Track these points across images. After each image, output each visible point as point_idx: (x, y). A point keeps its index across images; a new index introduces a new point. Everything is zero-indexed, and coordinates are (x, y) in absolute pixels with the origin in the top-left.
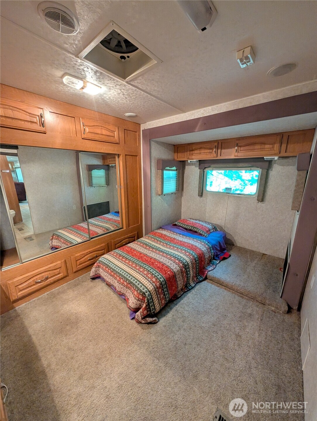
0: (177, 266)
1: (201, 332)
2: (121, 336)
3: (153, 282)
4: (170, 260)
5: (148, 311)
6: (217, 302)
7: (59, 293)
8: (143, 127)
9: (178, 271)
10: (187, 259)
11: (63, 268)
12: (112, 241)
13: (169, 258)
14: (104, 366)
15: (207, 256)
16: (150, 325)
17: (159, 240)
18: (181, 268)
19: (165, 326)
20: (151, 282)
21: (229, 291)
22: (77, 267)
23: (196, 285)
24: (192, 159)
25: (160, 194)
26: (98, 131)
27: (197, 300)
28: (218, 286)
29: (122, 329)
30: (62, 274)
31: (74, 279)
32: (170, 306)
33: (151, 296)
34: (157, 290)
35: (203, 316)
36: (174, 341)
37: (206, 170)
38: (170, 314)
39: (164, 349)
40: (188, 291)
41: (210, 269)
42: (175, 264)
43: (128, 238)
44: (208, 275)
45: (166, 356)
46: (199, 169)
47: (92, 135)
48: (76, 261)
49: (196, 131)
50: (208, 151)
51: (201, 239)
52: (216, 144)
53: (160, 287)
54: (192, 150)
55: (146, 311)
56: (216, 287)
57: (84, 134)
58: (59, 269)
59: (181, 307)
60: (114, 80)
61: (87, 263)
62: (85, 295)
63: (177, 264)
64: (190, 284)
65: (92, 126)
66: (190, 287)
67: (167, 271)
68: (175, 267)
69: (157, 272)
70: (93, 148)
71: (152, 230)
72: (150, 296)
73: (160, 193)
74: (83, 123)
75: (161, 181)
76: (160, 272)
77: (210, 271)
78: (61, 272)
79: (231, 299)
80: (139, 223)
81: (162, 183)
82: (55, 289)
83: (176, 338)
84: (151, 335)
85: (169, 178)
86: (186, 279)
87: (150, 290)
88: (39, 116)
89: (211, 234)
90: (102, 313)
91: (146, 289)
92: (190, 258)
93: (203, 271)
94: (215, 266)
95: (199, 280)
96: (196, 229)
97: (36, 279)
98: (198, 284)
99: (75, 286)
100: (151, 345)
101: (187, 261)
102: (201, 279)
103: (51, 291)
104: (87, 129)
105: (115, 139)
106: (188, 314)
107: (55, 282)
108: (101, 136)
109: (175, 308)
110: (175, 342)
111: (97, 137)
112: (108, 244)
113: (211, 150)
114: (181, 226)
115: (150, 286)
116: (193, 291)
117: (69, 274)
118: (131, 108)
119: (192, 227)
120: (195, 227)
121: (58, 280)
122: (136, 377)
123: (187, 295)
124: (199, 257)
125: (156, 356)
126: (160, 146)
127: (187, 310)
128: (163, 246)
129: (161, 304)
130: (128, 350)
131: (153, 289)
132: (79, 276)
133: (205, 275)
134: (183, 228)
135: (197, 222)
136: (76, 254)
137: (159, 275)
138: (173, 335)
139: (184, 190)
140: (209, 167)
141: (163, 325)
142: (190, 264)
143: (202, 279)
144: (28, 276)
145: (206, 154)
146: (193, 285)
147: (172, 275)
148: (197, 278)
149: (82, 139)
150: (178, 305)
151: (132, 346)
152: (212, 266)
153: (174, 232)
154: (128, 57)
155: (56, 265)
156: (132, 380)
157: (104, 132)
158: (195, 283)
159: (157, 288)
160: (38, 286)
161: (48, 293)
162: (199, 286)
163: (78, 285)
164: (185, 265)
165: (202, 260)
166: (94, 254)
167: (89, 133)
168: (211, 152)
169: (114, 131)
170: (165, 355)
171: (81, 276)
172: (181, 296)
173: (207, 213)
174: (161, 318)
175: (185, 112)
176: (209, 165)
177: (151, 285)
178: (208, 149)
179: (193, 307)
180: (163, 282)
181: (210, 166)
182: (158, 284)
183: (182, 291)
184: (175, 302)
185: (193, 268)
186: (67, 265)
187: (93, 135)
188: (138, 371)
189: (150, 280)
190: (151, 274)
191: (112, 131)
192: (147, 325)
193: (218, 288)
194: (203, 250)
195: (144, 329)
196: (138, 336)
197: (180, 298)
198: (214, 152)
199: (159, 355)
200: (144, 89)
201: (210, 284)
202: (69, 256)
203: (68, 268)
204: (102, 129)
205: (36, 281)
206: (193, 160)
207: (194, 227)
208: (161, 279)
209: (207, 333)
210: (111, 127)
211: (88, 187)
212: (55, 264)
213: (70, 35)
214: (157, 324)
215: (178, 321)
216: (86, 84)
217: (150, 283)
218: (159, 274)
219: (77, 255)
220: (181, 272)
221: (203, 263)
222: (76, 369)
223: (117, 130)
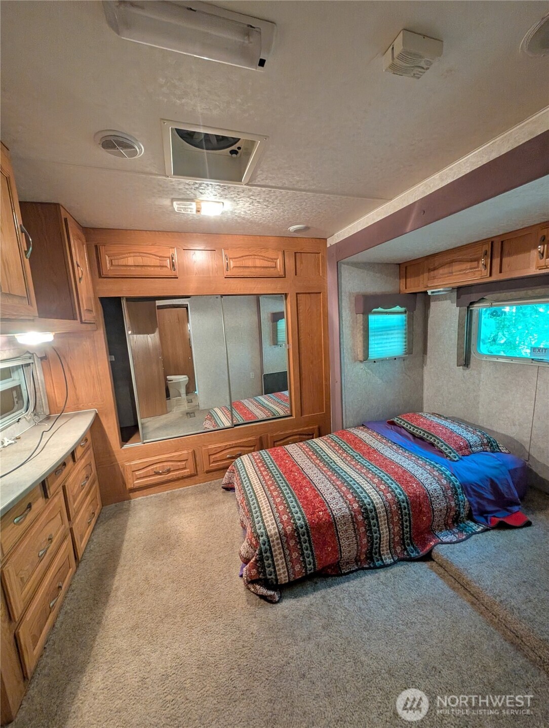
0: (345, 505)
1: (351, 670)
2: (212, 596)
3: (282, 522)
4: (336, 491)
5: (259, 573)
6: (428, 624)
7: (178, 497)
8: (331, 242)
9: (343, 516)
10: (375, 497)
11: (191, 463)
12: (269, 435)
13: (337, 485)
14: (165, 629)
15: (440, 505)
16: (262, 601)
17: (344, 447)
18: (353, 514)
19: (285, 617)
20: (279, 520)
21: (481, 613)
22: (210, 464)
23: (395, 563)
24: (436, 287)
25: (362, 359)
26: (249, 263)
27: (381, 596)
28: (454, 589)
29: (220, 585)
30: (189, 470)
31: (205, 482)
32: (316, 583)
33: (269, 545)
34: (285, 539)
35: (374, 639)
36: (286, 655)
37: (476, 308)
38: (308, 599)
39: (259, 658)
40: (370, 568)
41: (445, 539)
42: (342, 501)
43: (300, 434)
44: (433, 551)
45: (256, 674)
46: (457, 306)
47: (239, 271)
48: (209, 455)
49: (408, 230)
50: (468, 265)
51: (437, 464)
52: (487, 247)
53: (292, 537)
54: (434, 269)
55: (254, 570)
56: (447, 588)
57: (227, 270)
58: (185, 462)
59: (336, 596)
60: (229, 188)
61: (225, 462)
62: (205, 510)
63: (346, 502)
64: (380, 555)
65: (240, 257)
66: (380, 562)
67: (317, 510)
68: (338, 506)
69: (298, 506)
70: (240, 289)
71: (344, 427)
72: (266, 545)
73: (361, 357)
74: (226, 255)
75: (363, 334)
76: (303, 507)
77: (443, 543)
78: (187, 466)
79: (477, 637)
80: (323, 411)
81: (364, 337)
82: (178, 490)
83: (293, 651)
84: (254, 620)
85: (386, 329)
86: (365, 541)
87: (269, 534)
88: (169, 258)
89: (472, 457)
90: (209, 546)
91: (264, 531)
92: (384, 498)
93: (424, 537)
94: (464, 537)
95: (408, 555)
96: (433, 438)
97: (156, 468)
98: (402, 563)
99: (202, 492)
100: (245, 638)
101: (374, 502)
102: (413, 555)
103: (174, 490)
104: (231, 262)
105: (278, 270)
106: (343, 618)
107: (178, 479)
108: (253, 270)
109: (322, 592)
110: (285, 659)
111: (246, 273)
112: (261, 437)
113: (476, 262)
114: (403, 427)
115: (271, 527)
116: (382, 574)
117: (198, 473)
118: (288, 219)
119: (425, 432)
120: (431, 434)
121: (183, 478)
122: (192, 678)
123: (364, 578)
124: (413, 502)
125: (239, 663)
126: (361, 270)
127: (346, 609)
128: (344, 460)
129: (292, 570)
130: (208, 625)
131: (275, 534)
132: (213, 480)
133: (428, 548)
134: (409, 433)
135: (443, 422)
136: (210, 444)
137: (299, 513)
138: (289, 642)
139: (428, 352)
140: (481, 300)
141: (282, 613)
142: (381, 511)
143: (417, 555)
144: (147, 462)
145: (465, 273)
146: (388, 561)
147: (326, 520)
148: (406, 549)
149: (225, 278)
150: (332, 588)
151: (217, 621)
152: (457, 533)
153: (383, 437)
154: (239, 148)
155: (180, 455)
156: (184, 679)
157: (259, 263)
158: (396, 558)
159: (286, 535)
160: (158, 478)
161: (169, 492)
162: (402, 568)
163: (205, 493)
164: (366, 509)
165: (421, 511)
166: (238, 451)
167: (234, 269)
168: (476, 266)
169: (275, 259)
170: (256, 672)
171: (215, 481)
172: (348, 573)
173: (480, 407)
174: (286, 597)
175: (391, 199)
176: (480, 296)
177: (275, 525)
178: (468, 261)
179: (363, 607)
180: (302, 528)
181: (483, 298)
182: (289, 529)
183: (357, 565)
184: (330, 580)
185: (389, 521)
186: (197, 459)
187: (241, 270)
188: (200, 671)
189: (277, 515)
190: (285, 507)
191: (272, 259)
192: (258, 597)
193: (452, 593)
194: (430, 488)
195: (248, 604)
196: (235, 610)
197: (344, 577)
198: (481, 267)
199: (245, 664)
200: (280, 185)
201: (434, 575)
202: (199, 446)
203: (197, 464)
204: (255, 258)
205: (155, 470)
206: (436, 289)
207: (429, 433)
208: (299, 522)
209: (362, 682)
210: (271, 254)
211: (270, 346)
212: (179, 453)
213: (135, 157)
214: (274, 605)
215: (315, 621)
216: (200, 205)
217: (274, 521)
218: (300, 511)
219: (210, 447)
220: (353, 522)
221: (424, 518)
222: (136, 613)
223: (280, 257)
